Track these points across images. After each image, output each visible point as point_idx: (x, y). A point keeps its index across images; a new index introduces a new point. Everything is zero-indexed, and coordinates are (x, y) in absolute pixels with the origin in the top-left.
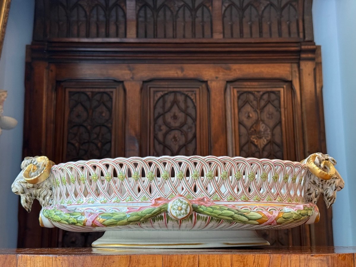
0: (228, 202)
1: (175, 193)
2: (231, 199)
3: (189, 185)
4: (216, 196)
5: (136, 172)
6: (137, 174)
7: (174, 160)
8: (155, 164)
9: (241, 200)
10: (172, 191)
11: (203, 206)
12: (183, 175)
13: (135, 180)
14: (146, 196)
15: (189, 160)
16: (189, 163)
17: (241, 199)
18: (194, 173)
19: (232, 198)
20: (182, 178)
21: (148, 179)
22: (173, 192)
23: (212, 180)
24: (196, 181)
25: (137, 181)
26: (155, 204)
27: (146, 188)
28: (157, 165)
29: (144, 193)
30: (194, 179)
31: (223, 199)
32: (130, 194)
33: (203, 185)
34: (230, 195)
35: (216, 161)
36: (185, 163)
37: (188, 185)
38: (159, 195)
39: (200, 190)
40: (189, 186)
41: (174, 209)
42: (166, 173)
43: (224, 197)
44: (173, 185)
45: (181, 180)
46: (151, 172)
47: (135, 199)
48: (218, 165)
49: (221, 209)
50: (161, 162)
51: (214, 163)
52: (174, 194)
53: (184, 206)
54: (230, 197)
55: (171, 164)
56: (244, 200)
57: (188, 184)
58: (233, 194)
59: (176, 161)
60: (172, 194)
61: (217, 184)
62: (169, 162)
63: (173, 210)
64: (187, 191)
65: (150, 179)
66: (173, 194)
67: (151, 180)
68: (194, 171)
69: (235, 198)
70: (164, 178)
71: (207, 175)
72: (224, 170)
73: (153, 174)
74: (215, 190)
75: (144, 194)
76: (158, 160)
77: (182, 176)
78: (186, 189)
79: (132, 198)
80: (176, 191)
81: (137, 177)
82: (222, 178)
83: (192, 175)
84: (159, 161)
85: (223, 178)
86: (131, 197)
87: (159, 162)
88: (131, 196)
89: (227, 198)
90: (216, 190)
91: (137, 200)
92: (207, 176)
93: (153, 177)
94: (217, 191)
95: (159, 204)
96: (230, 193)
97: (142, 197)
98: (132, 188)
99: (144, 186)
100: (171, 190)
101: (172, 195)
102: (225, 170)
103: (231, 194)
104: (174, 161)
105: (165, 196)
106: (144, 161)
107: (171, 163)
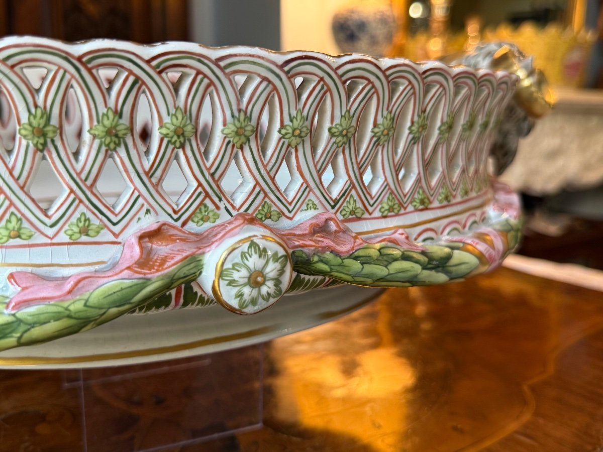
0: (383, 220)
1: (216, 200)
2: (391, 209)
3: (268, 168)
4: (352, 202)
5: (39, 112)
6: (42, 122)
7: (222, 64)
8: (132, 79)
9: (415, 206)
10: (203, 195)
11: (328, 255)
12: (252, 131)
13: (36, 145)
14: (89, 215)
15: (281, 67)
16: (281, 80)
17: (414, 204)
18: (291, 121)
19: (394, 205)
20: (243, 139)
21: (97, 142)
22: (207, 195)
23: (347, 146)
24: (293, 151)
25: (42, 151)
26: (145, 261)
27: (89, 183)
28: (144, 83)
29: (81, 201)
30: (289, 145)
31: (370, 209)
32: (12, 209)
33: (316, 166)
34: (387, 195)
35: (372, 78)
36: (264, 79)
37: (265, 166)
38: (148, 211)
39: (305, 185)
40: (268, 173)
41: (232, 283)
42: (180, 117)
43: (372, 202)
44: (208, 170)
45: (241, 148)
46: (111, 115)
47: (37, 228)
48: (376, 92)
49: (385, 258)
50: (160, 73)
51: (366, 82)
52: (211, 206)
53: (272, 269)
54: (390, 203)
55: (206, 81)
56: (421, 207)
57: (265, 163)
58: (396, 192)
59: (227, 71)
60: (201, 203)
61: (359, 160)
62: (199, 72)
63: (229, 284)
64: (258, 189)
65: (108, 145)
66: (205, 206)
67: (112, 146)
68: (294, 113)
69: (401, 205)
70: (169, 142)
71: (334, 130)
72: (388, 109)
73: (121, 121)
74: (349, 182)
75: (82, 208)
76: (148, 62)
77: (247, 133)
78: (257, 183)
79: (26, 224)
80: (218, 192)
81: (44, 135)
82: (375, 139)
83: (283, 131)
84: (154, 63)
85: (379, 138)
86: (19, 220)
87: (154, 68)
88: (19, 215)
89: (380, 206)
90: (352, 182)
91: (50, 232)
92: (332, 135)
93: (120, 134)
94: (354, 187)
95: (164, 260)
96: (390, 188)
97: (74, 220)
98: (21, 181)
99: (79, 174)
100: (200, 189)
101: (203, 207)
102: (390, 109)
103: (392, 193)
104: (222, 69)
105: (175, 212)
106: (79, 59)
107: (205, 76)
